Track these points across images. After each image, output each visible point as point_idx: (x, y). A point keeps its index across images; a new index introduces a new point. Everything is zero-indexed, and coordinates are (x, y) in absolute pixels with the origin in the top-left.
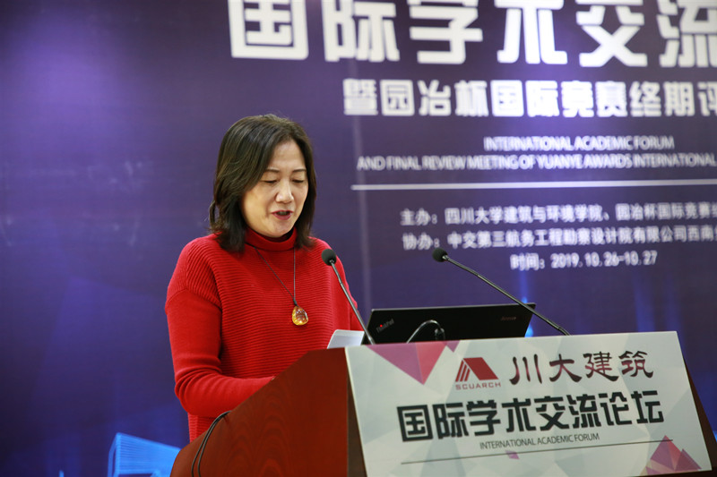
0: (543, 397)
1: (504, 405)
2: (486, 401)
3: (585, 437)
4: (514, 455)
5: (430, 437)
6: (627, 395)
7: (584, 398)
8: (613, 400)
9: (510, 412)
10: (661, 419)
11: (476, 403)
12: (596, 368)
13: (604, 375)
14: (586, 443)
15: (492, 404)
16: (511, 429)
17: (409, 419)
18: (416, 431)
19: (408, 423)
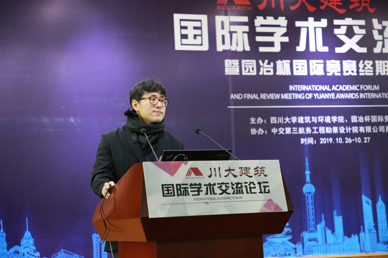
0: (221, 183)
1: (205, 185)
2: (197, 183)
3: (237, 198)
4: (207, 203)
5: (174, 195)
6: (256, 183)
7: (238, 184)
8: (249, 185)
9: (207, 188)
10: (269, 192)
11: (193, 184)
12: (244, 172)
13: (247, 175)
14: (237, 200)
15: (200, 184)
16: (207, 194)
17: (166, 189)
18: (168, 193)
19: (166, 190)
